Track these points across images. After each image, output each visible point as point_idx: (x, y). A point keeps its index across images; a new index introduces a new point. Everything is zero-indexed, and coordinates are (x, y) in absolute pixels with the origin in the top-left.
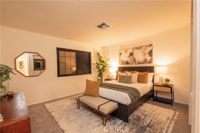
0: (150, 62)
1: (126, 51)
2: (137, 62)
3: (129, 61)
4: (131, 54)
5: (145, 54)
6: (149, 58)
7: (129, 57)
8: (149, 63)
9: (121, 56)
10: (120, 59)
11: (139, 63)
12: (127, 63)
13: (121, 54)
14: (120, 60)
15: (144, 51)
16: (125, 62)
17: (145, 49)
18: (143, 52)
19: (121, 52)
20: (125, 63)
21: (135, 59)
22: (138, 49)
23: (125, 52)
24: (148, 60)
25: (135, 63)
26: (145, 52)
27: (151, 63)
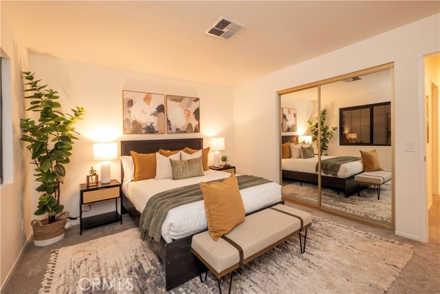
0: (197, 130)
1: (147, 99)
2: (174, 130)
3: (155, 125)
4: (161, 109)
5: (188, 115)
6: (194, 123)
7: (154, 114)
8: (195, 132)
9: (131, 109)
10: (127, 116)
11: (178, 131)
12: (150, 130)
13: (131, 103)
14: (126, 121)
15: (187, 107)
16: (144, 126)
17: (189, 105)
18: (186, 110)
19: (129, 96)
20: (144, 131)
21: (169, 121)
22: (175, 100)
23: (145, 100)
24: (194, 126)
25: (169, 131)
26: (188, 109)
27: (198, 132)
